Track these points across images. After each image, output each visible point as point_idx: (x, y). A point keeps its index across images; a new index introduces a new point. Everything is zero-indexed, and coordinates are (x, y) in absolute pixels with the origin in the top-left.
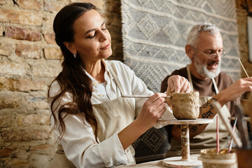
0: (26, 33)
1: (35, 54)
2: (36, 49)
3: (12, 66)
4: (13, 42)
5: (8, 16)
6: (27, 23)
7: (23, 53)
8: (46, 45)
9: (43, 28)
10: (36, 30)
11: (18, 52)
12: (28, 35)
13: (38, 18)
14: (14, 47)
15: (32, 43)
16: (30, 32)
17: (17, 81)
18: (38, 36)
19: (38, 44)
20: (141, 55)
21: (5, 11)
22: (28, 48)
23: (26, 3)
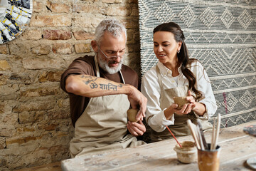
0: (59, 33)
1: (68, 50)
2: (68, 46)
3: (51, 62)
4: (49, 42)
5: (45, 21)
6: (59, 25)
7: (59, 51)
8: (76, 41)
9: (72, 28)
10: (67, 30)
11: (54, 50)
12: (61, 35)
13: (68, 20)
14: (51, 46)
15: (64, 42)
16: (62, 33)
18: (69, 35)
19: (70, 41)
21: (42, 18)
22: (62, 46)
23: (57, 8)
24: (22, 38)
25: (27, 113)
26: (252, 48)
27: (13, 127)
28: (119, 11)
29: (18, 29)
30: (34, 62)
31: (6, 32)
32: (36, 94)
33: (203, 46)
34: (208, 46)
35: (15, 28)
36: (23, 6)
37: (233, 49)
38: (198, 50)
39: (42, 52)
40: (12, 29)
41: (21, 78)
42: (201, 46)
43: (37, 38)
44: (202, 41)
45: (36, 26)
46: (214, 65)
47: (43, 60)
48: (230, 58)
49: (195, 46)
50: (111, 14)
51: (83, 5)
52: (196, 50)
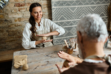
0: (21, 4)
1: (24, 10)
2: (24, 9)
3: (18, 15)
4: (17, 8)
6: (20, 1)
7: (21, 11)
8: (27, 7)
9: (25, 2)
10: (23, 3)
11: (19, 10)
14: (18, 9)
15: (23, 7)
17: (20, 19)
18: (24, 4)
19: (25, 7)
20: (60, 5)
22: (22, 9)
24: (7, 7)
25: (11, 32)
26: (105, 6)
27: (7, 37)
29: (5, 4)
30: (12, 15)
31: (1, 5)
33: (81, 6)
34: (83, 6)
35: (4, 3)
37: (95, 7)
38: (78, 8)
39: (15, 11)
40: (3, 4)
41: (8, 21)
42: (79, 6)
43: (13, 6)
45: (12, 2)
46: (85, 14)
47: (15, 14)
48: (93, 11)
52: (77, 8)
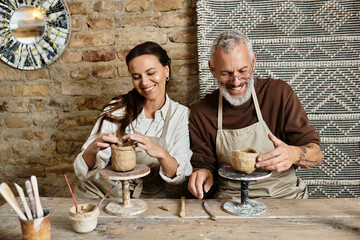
0: (100, 54)
1: (109, 73)
2: (110, 68)
3: (91, 87)
4: (89, 65)
5: (84, 41)
6: (100, 44)
7: (99, 74)
8: (120, 62)
9: (116, 46)
10: (108, 49)
11: (95, 73)
12: (103, 56)
13: (110, 37)
14: (91, 70)
15: (106, 64)
16: (104, 53)
18: (111, 55)
19: (112, 63)
21: (81, 37)
22: (103, 69)
23: (98, 24)
24: (61, 61)
25: (64, 143)
27: (50, 155)
28: (178, 19)
29: (55, 51)
30: (73, 87)
31: (45, 56)
32: (73, 122)
33: (320, 64)
34: (328, 64)
35: (52, 51)
36: (61, 26)
38: (308, 70)
39: (81, 76)
40: (50, 52)
41: (59, 105)
42: (312, 64)
43: (76, 60)
44: (317, 56)
45: (75, 47)
46: (339, 96)
47: (83, 85)
49: (301, 64)
50: (167, 25)
51: (128, 17)
52: (302, 71)
